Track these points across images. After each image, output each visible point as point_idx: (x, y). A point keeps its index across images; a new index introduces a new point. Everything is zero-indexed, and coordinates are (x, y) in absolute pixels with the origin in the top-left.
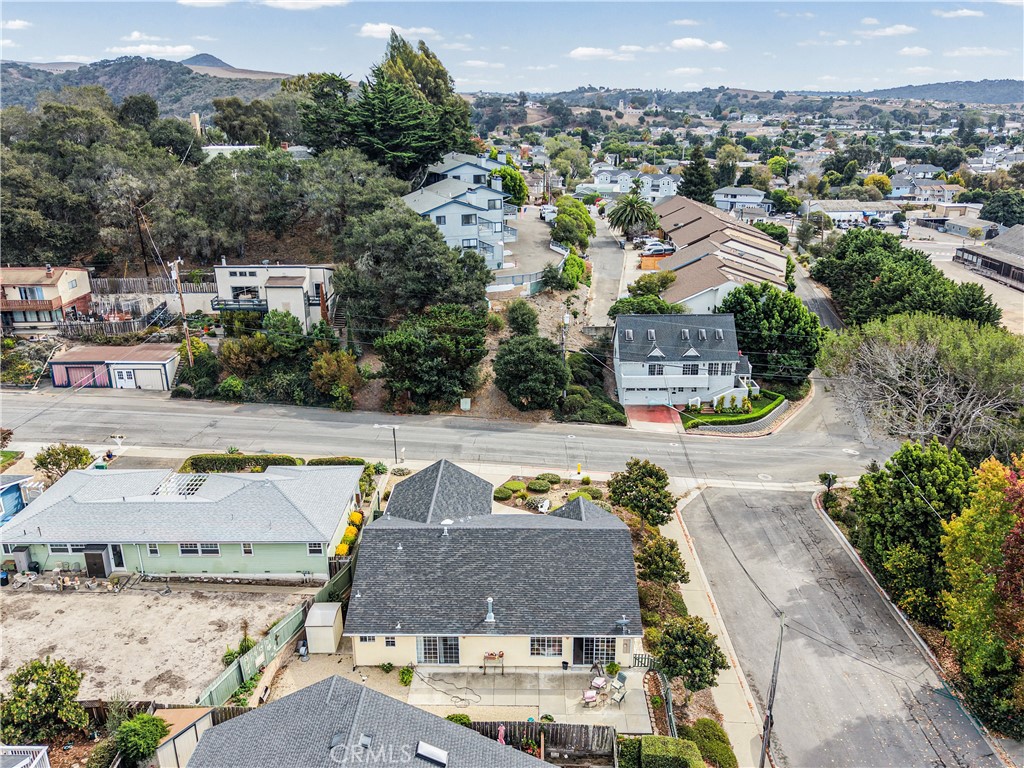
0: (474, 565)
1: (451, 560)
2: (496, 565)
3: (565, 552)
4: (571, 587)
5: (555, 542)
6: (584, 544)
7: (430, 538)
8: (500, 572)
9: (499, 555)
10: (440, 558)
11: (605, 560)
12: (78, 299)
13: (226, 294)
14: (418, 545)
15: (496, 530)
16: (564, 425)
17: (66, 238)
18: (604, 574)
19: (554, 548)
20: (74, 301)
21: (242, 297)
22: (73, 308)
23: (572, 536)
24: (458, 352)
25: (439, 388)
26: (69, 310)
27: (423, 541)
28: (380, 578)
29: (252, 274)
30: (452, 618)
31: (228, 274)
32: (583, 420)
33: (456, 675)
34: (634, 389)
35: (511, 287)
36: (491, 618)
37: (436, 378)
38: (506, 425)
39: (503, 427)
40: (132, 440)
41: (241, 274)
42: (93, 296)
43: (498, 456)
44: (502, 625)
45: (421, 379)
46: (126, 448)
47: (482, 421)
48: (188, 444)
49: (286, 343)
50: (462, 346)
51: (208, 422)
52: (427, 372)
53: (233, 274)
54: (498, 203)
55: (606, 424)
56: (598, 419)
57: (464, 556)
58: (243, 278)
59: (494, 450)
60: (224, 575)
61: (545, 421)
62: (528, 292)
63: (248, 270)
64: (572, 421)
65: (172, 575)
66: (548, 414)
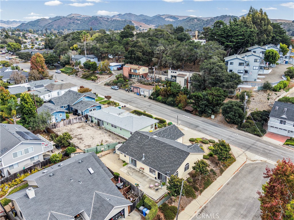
0: (149, 147)
1: (146, 144)
2: (154, 149)
3: (170, 152)
4: (165, 160)
5: (170, 149)
6: (176, 152)
7: (146, 138)
8: (153, 150)
9: (156, 147)
10: (144, 142)
11: (178, 158)
12: (144, 74)
13: (169, 77)
14: (143, 138)
15: (160, 141)
16: (240, 131)
17: (146, 59)
18: (175, 161)
19: (169, 150)
20: (143, 74)
21: (173, 78)
22: (143, 76)
23: (175, 149)
24: (212, 101)
25: (205, 110)
26: (142, 76)
27: (144, 138)
28: (131, 142)
29: (176, 72)
30: (136, 156)
31: (171, 72)
32: (246, 131)
33: (134, 169)
34: (274, 127)
35: (250, 87)
36: (143, 159)
37: (204, 107)
38: (220, 126)
39: (218, 126)
40: (132, 105)
41: (174, 72)
42: (148, 73)
43: (206, 132)
44: (144, 161)
45: (199, 106)
46: (129, 106)
47: (214, 123)
48: (141, 108)
49: (175, 91)
50: (214, 100)
51: (149, 105)
52: (202, 105)
53: (172, 72)
54: (258, 60)
55: (254, 134)
56: (252, 132)
57: (149, 144)
58: (174, 73)
59: (207, 130)
60: (117, 133)
61: (234, 128)
62: (257, 89)
63: (175, 71)
64: (243, 130)
65: (110, 130)
66: (236, 126)
